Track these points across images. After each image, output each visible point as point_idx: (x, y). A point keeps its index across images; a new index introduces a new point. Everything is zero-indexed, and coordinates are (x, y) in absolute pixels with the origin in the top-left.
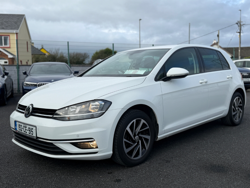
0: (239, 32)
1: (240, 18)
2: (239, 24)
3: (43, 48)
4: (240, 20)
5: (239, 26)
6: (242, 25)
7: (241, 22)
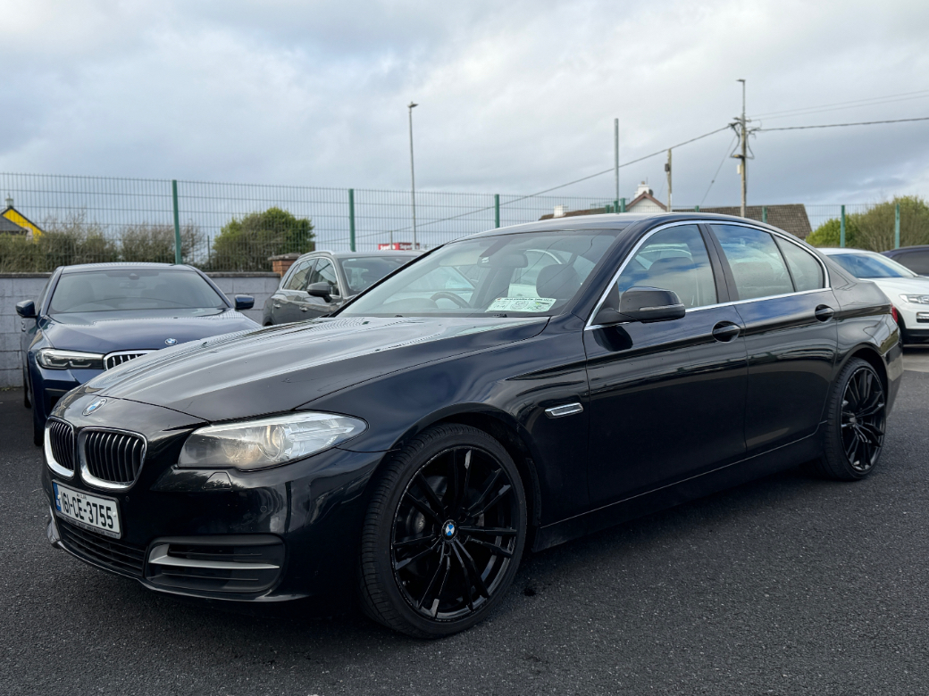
0: (740, 157)
1: (744, 110)
2: (738, 127)
3: (11, 208)
4: (743, 115)
5: (739, 136)
6: (750, 133)
7: (744, 121)
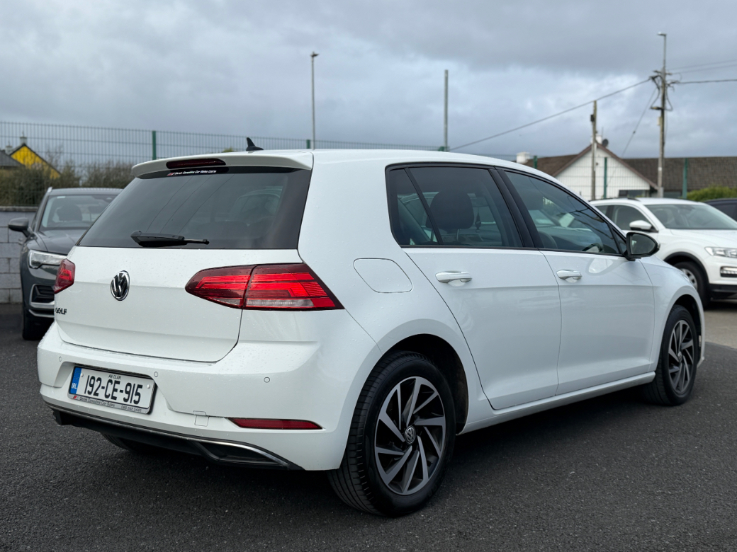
1: (665, 61)
2: (659, 80)
3: (24, 145)
4: (664, 68)
6: (669, 85)
7: (665, 74)
